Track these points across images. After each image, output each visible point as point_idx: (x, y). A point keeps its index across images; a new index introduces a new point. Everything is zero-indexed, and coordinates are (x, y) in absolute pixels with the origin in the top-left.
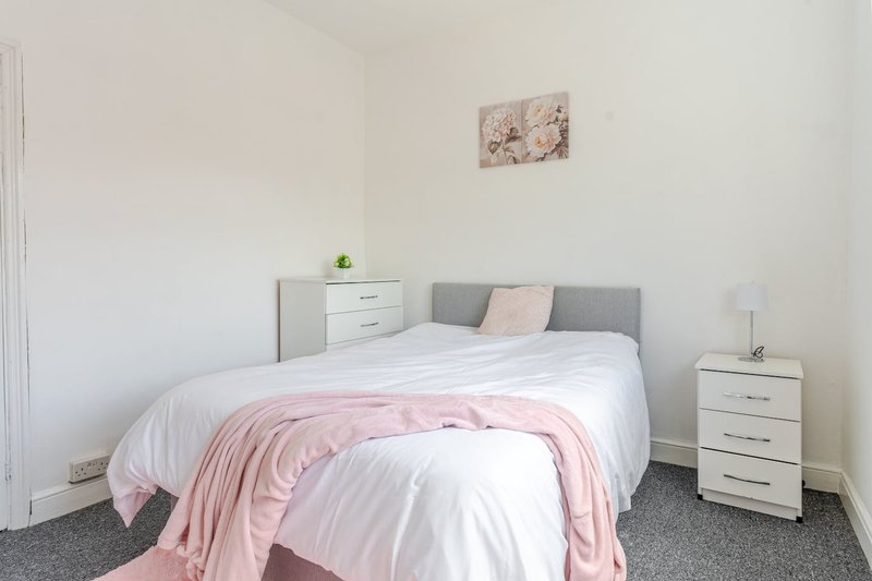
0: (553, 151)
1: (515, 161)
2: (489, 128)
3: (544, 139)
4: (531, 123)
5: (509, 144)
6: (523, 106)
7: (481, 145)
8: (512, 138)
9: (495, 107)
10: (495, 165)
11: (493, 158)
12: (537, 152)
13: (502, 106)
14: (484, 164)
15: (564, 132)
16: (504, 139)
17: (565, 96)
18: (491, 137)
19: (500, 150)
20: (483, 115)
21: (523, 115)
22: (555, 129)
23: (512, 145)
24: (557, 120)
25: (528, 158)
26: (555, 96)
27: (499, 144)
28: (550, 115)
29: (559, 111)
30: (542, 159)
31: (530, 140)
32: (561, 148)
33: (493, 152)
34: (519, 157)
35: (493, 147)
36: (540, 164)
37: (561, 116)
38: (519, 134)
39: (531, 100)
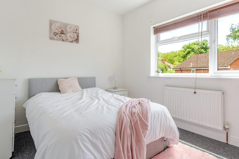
0: (75, 41)
1: (63, 40)
2: (54, 28)
3: (72, 37)
4: (68, 31)
5: (61, 35)
6: (66, 25)
7: (50, 32)
8: (62, 33)
9: (56, 22)
10: (56, 40)
11: (55, 37)
12: (70, 39)
13: (59, 22)
14: (51, 38)
15: (78, 36)
16: (60, 33)
17: (78, 27)
18: (55, 31)
19: (58, 35)
20: (51, 23)
21: (66, 27)
22: (76, 35)
23: (62, 35)
24: (76, 32)
25: (67, 41)
26: (76, 26)
27: (58, 34)
28: (74, 31)
29: (76, 30)
30: (72, 42)
31: (68, 35)
32: (77, 40)
33: (55, 35)
34: (64, 39)
35: (55, 34)
36: (71, 43)
37: (77, 32)
38: (65, 33)
39: (68, 24)
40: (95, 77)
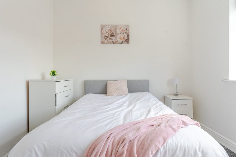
0: (125, 41)
1: (113, 43)
2: (104, 32)
3: (122, 37)
4: (118, 32)
5: (111, 37)
6: (116, 27)
7: (102, 37)
8: (112, 35)
9: (107, 25)
10: (106, 43)
11: (106, 41)
12: (121, 41)
13: (109, 25)
14: (103, 42)
15: (128, 36)
16: (110, 36)
17: (128, 26)
18: (105, 34)
19: (108, 39)
20: (102, 27)
21: (116, 29)
22: (126, 35)
23: (112, 38)
24: (126, 32)
25: (117, 42)
26: (126, 26)
27: (108, 37)
28: (124, 31)
29: (127, 30)
30: (122, 43)
31: (118, 37)
32: (127, 41)
33: (106, 39)
34: (114, 42)
35: (106, 37)
36: (121, 44)
37: (127, 31)
38: (115, 35)
39: (118, 25)
40: (149, 81)
